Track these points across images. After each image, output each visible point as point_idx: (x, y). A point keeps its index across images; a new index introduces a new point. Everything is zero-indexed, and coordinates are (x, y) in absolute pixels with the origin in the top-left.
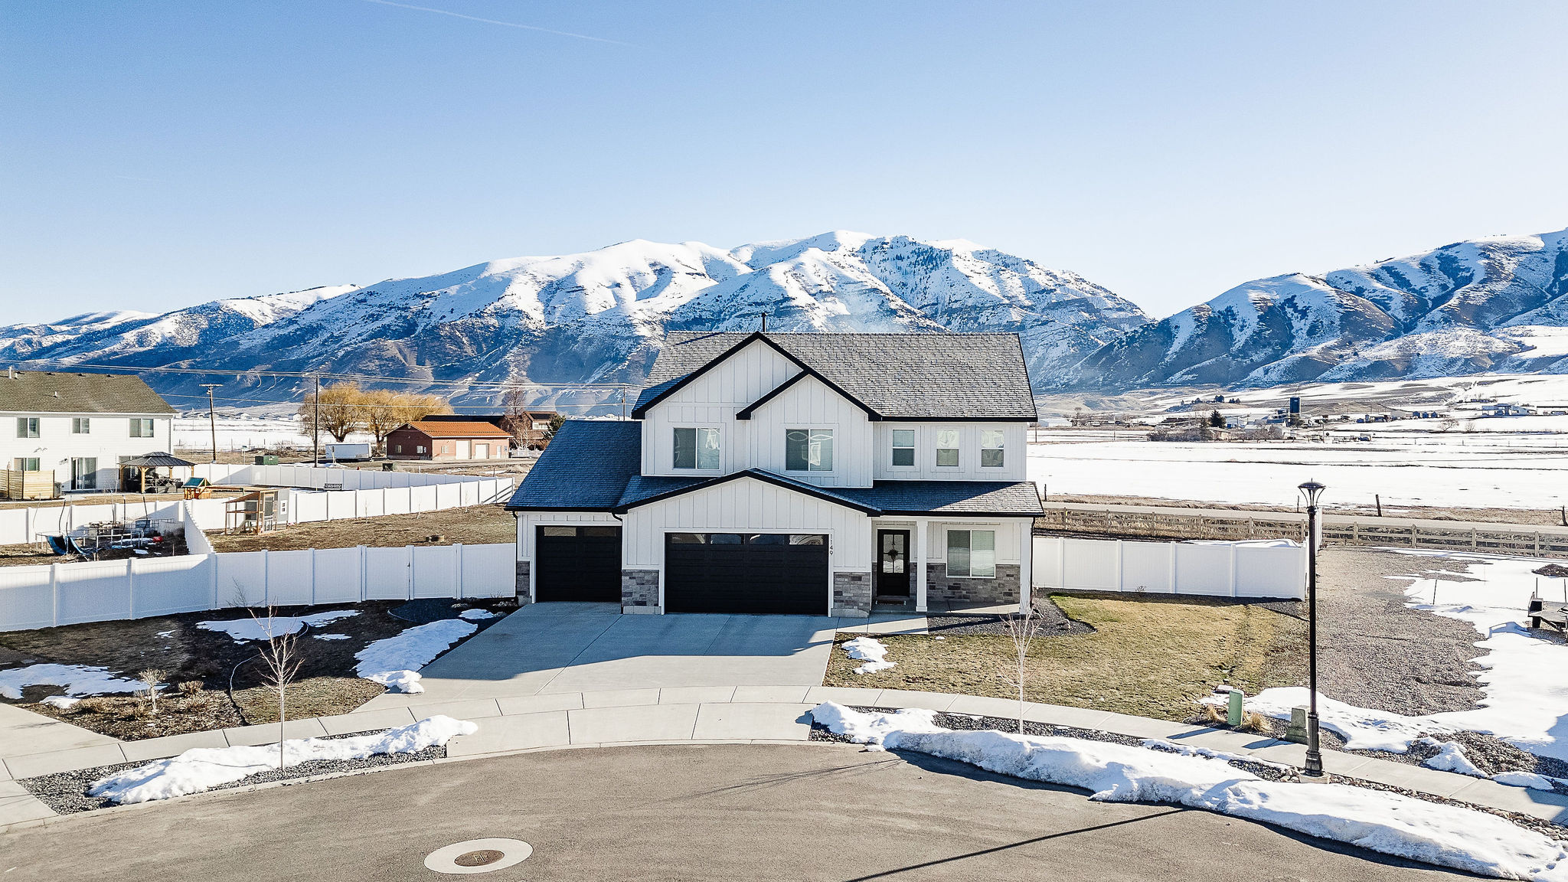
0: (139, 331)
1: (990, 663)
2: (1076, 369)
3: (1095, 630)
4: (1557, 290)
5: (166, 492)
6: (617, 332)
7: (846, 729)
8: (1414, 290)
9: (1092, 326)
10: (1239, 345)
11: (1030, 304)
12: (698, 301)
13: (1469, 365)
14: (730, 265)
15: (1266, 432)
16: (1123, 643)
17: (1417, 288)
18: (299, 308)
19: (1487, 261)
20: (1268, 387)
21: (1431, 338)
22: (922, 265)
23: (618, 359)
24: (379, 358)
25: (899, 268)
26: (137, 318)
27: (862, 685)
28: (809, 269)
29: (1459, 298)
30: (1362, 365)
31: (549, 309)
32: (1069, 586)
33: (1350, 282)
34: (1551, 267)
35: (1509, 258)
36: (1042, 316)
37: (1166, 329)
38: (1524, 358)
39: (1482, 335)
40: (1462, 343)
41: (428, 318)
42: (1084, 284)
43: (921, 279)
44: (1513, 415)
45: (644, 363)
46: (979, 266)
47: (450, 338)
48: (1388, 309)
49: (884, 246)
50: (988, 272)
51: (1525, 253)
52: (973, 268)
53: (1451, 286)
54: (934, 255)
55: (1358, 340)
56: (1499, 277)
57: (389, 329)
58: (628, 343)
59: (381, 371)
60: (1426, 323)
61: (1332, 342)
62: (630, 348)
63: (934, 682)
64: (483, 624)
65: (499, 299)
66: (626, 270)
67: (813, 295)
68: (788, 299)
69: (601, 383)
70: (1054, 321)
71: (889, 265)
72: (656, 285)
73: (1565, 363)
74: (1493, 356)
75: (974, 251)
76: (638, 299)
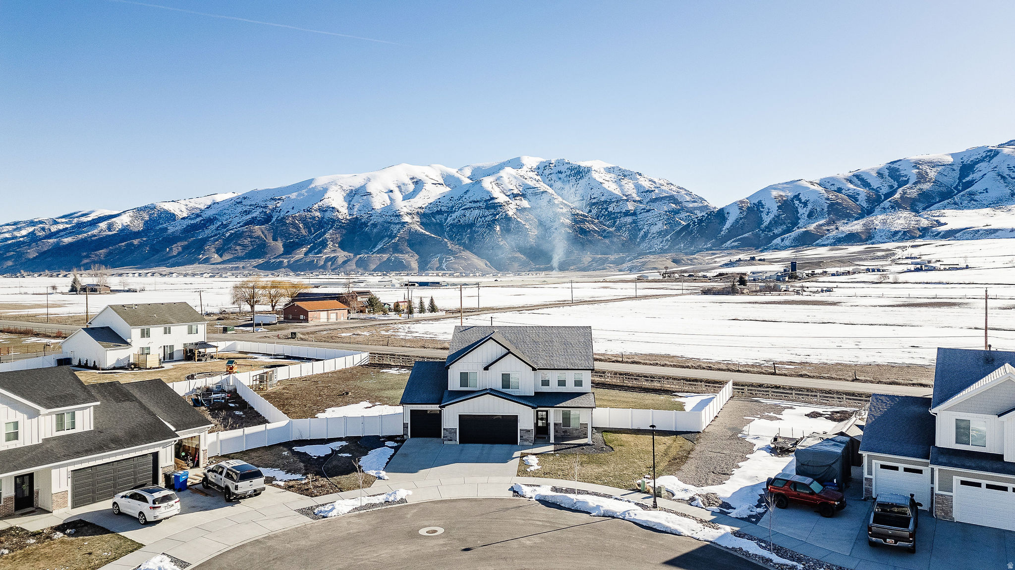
0: (108, 222)
2: (667, 240)
4: (960, 188)
5: (206, 361)
6: (391, 220)
8: (873, 189)
9: (676, 212)
10: (766, 224)
11: (639, 199)
12: (440, 200)
13: (907, 235)
14: (458, 178)
17: (875, 188)
18: (202, 207)
19: (918, 171)
20: (783, 250)
21: (883, 218)
22: (574, 176)
23: (392, 237)
24: (251, 237)
25: (560, 179)
26: (107, 214)
27: (529, 476)
28: (505, 179)
30: (840, 236)
31: (351, 206)
33: (833, 185)
34: (957, 174)
35: (931, 168)
36: (646, 207)
37: (721, 215)
38: (939, 230)
39: (914, 216)
40: (902, 221)
41: (279, 212)
42: (672, 186)
43: (573, 185)
45: (407, 238)
46: (608, 176)
47: (292, 224)
48: (857, 201)
49: (551, 165)
50: (614, 180)
51: (941, 165)
52: (604, 178)
53: (896, 186)
54: (581, 171)
55: (839, 220)
56: (925, 180)
57: (256, 220)
58: (398, 226)
59: (251, 245)
60: (880, 209)
61: (822, 222)
62: (399, 229)
64: (396, 449)
65: (321, 201)
66: (396, 182)
67: (508, 196)
68: (493, 198)
69: (381, 251)
70: (654, 210)
71: (554, 177)
72: (414, 191)
73: (965, 233)
74: (921, 229)
75: (605, 167)
76: (404, 200)
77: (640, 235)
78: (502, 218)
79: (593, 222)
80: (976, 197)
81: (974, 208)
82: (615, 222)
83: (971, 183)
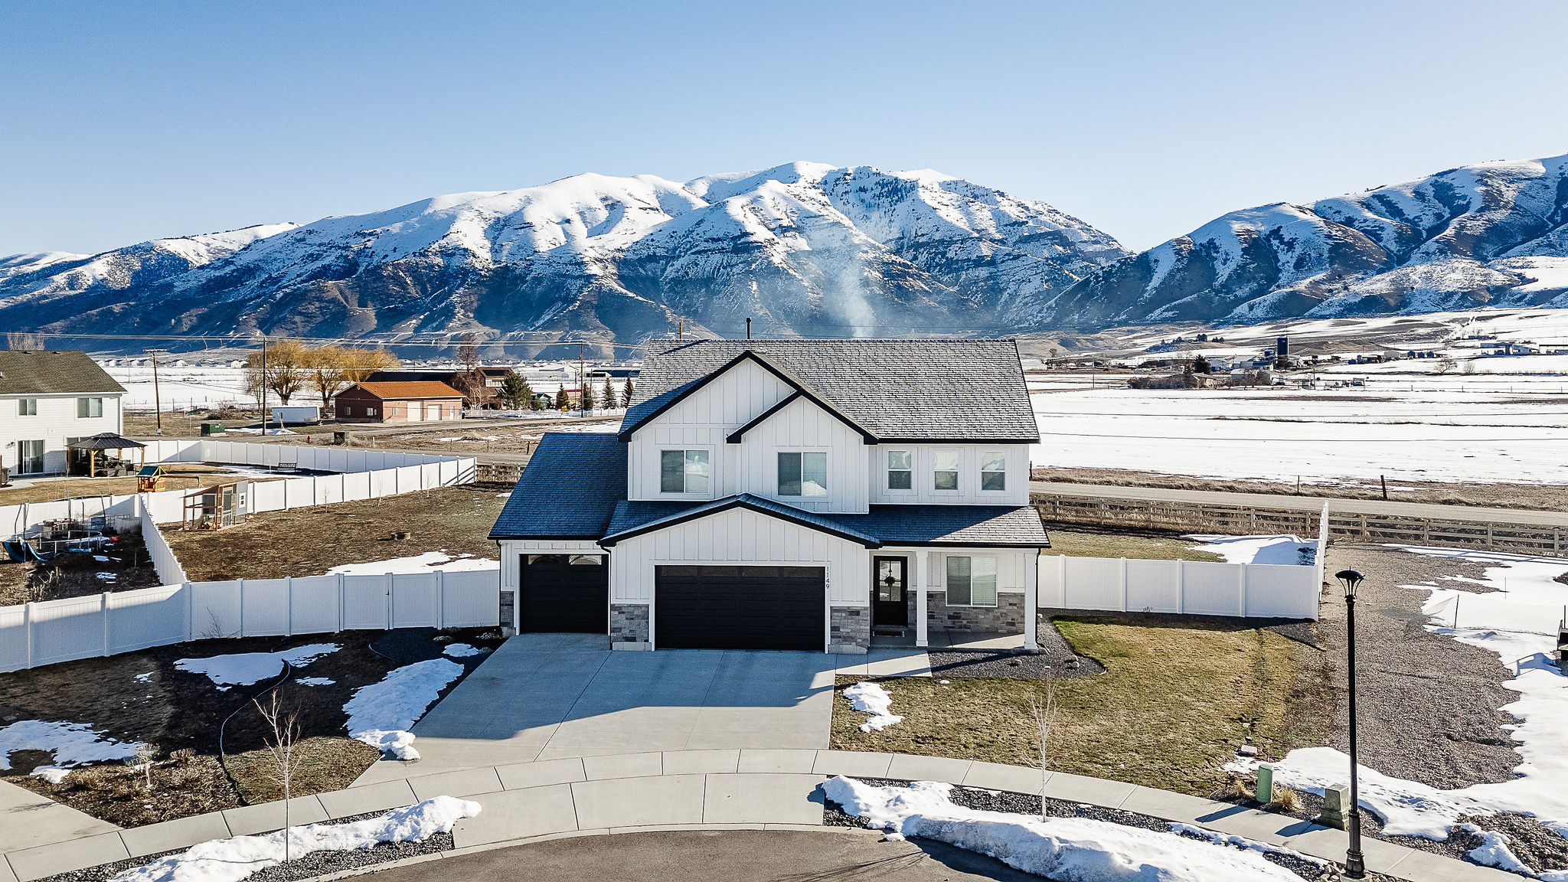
0: (69, 273)
1: (1000, 717)
2: (1050, 307)
3: (1105, 668)
4: (1559, 219)
5: (115, 475)
7: (861, 810)
8: (1407, 220)
9: (1065, 260)
10: (1222, 279)
11: (1001, 237)
12: (652, 237)
13: (1468, 299)
14: (685, 199)
15: (1252, 377)
16: (1137, 687)
17: (1411, 218)
18: (236, 248)
19: (1484, 188)
20: (1253, 324)
21: (1425, 270)
22: (887, 197)
23: (569, 300)
24: (320, 300)
25: (863, 201)
26: (68, 260)
27: (871, 748)
28: (768, 201)
29: (1455, 228)
30: (1352, 300)
31: (496, 247)
32: (1071, 605)
33: (1339, 212)
34: (1552, 194)
35: (1508, 185)
36: (1013, 250)
37: (1144, 263)
38: (1524, 291)
39: (1479, 267)
40: (1458, 275)
41: (370, 257)
42: (1058, 215)
43: (885, 212)
44: (1515, 355)
45: (595, 303)
46: (947, 197)
47: (393, 278)
48: (1381, 240)
49: (847, 177)
50: (956, 204)
51: (1525, 179)
52: (940, 200)
53: (1447, 215)
54: (899, 187)
55: (1349, 273)
56: (1498, 205)
57: (330, 269)
58: (579, 283)
59: (321, 313)
60: (1420, 255)
61: (1320, 276)
62: (581, 288)
63: (945, 744)
64: (470, 664)
65: (444, 237)
66: (576, 206)
68: (747, 234)
69: (551, 325)
70: (1026, 255)
71: (851, 197)
72: (608, 221)
74: (1492, 289)
75: (941, 181)
76: (589, 236)
77: (1003, 300)
78: (761, 269)
79: (919, 277)
82: (959, 277)
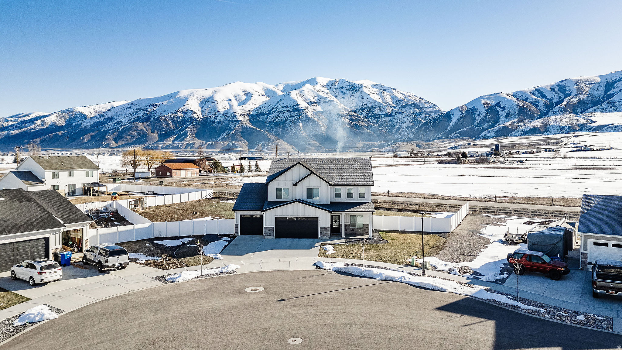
0: (42, 120)
2: (413, 132)
4: (605, 98)
6: (230, 119)
8: (548, 99)
9: (419, 114)
10: (478, 121)
11: (394, 106)
12: (262, 106)
13: (570, 129)
14: (275, 92)
15: (484, 159)
17: (549, 98)
18: (105, 110)
19: (577, 87)
20: (489, 139)
21: (555, 118)
22: (351, 90)
23: (231, 130)
24: (137, 130)
25: (342, 92)
26: (41, 115)
28: (306, 93)
29: (566, 102)
30: (527, 130)
31: (203, 110)
33: (522, 96)
34: (603, 89)
35: (586, 85)
36: (399, 111)
37: (448, 116)
38: (592, 126)
39: (575, 116)
40: (567, 120)
41: (156, 114)
42: (416, 97)
43: (350, 96)
44: (584, 150)
45: (241, 131)
46: (374, 90)
47: (164, 122)
48: (538, 106)
49: (336, 83)
50: (377, 93)
51: (593, 83)
52: (371, 91)
53: (563, 97)
54: (356, 87)
55: (526, 119)
56: (582, 93)
57: (140, 118)
58: (235, 123)
59: (137, 135)
60: (552, 112)
61: (515, 120)
62: (235, 125)
65: (183, 106)
66: (234, 94)
67: (308, 103)
68: (298, 105)
69: (224, 139)
70: (404, 112)
71: (338, 91)
72: (245, 100)
73: (608, 128)
74: (579, 125)
75: (372, 84)
76: (238, 106)
77: (395, 129)
78: (304, 118)
79: (363, 121)
80: (615, 105)
81: (614, 111)
82: (378, 121)
83: (612, 95)
